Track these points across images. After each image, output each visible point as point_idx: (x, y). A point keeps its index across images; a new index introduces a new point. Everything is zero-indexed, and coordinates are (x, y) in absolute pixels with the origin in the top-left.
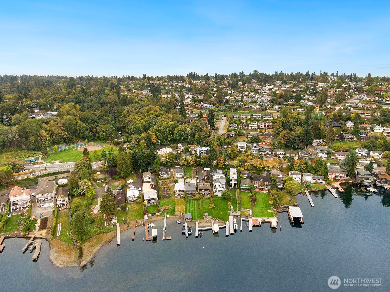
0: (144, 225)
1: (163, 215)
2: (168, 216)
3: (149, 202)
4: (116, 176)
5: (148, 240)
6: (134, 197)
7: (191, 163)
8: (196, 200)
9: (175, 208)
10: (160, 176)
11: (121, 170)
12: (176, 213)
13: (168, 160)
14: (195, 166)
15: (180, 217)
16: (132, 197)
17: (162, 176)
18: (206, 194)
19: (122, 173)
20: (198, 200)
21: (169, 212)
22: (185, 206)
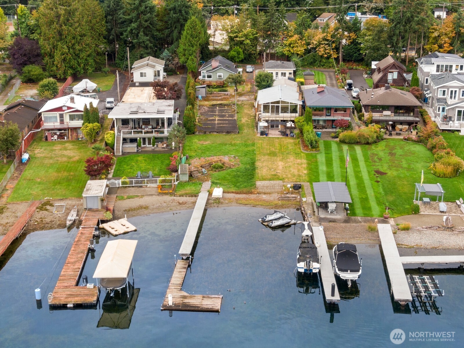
0: (77, 224)
1: (190, 189)
2: (218, 192)
3: (133, 136)
4: (35, 70)
5: (64, 307)
6: (72, 118)
7: (322, 50)
8: (358, 143)
9: (258, 164)
10: (200, 77)
11: (55, 47)
12: (259, 183)
13: (237, 37)
14: (337, 60)
15: (282, 199)
16: (61, 116)
17: (209, 77)
18: (399, 127)
19: (58, 57)
20: (368, 143)
21: (224, 179)
22: (304, 161)
